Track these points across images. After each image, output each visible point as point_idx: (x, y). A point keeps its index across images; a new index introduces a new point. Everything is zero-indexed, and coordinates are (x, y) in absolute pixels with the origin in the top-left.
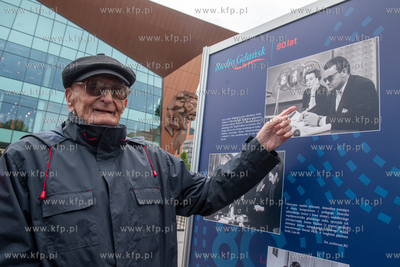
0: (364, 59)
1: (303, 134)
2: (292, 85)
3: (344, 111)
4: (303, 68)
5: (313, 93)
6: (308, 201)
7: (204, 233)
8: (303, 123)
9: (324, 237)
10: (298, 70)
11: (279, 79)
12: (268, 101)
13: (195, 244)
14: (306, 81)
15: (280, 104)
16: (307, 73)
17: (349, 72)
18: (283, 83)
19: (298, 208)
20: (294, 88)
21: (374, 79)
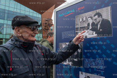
0: (107, 14)
1: (88, 37)
2: (84, 22)
3: (101, 30)
4: (87, 16)
5: (90, 24)
6: (91, 58)
7: (59, 67)
8: (88, 34)
9: (97, 69)
10: (85, 17)
11: (79, 20)
12: (76, 27)
13: (57, 70)
14: (88, 20)
15: (80, 28)
16: (88, 18)
17: (102, 18)
18: (81, 21)
19: (88, 60)
20: (84, 23)
21: (110, 20)
